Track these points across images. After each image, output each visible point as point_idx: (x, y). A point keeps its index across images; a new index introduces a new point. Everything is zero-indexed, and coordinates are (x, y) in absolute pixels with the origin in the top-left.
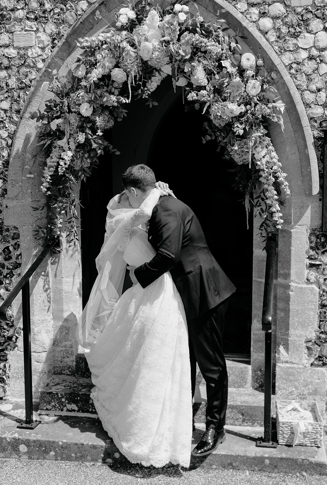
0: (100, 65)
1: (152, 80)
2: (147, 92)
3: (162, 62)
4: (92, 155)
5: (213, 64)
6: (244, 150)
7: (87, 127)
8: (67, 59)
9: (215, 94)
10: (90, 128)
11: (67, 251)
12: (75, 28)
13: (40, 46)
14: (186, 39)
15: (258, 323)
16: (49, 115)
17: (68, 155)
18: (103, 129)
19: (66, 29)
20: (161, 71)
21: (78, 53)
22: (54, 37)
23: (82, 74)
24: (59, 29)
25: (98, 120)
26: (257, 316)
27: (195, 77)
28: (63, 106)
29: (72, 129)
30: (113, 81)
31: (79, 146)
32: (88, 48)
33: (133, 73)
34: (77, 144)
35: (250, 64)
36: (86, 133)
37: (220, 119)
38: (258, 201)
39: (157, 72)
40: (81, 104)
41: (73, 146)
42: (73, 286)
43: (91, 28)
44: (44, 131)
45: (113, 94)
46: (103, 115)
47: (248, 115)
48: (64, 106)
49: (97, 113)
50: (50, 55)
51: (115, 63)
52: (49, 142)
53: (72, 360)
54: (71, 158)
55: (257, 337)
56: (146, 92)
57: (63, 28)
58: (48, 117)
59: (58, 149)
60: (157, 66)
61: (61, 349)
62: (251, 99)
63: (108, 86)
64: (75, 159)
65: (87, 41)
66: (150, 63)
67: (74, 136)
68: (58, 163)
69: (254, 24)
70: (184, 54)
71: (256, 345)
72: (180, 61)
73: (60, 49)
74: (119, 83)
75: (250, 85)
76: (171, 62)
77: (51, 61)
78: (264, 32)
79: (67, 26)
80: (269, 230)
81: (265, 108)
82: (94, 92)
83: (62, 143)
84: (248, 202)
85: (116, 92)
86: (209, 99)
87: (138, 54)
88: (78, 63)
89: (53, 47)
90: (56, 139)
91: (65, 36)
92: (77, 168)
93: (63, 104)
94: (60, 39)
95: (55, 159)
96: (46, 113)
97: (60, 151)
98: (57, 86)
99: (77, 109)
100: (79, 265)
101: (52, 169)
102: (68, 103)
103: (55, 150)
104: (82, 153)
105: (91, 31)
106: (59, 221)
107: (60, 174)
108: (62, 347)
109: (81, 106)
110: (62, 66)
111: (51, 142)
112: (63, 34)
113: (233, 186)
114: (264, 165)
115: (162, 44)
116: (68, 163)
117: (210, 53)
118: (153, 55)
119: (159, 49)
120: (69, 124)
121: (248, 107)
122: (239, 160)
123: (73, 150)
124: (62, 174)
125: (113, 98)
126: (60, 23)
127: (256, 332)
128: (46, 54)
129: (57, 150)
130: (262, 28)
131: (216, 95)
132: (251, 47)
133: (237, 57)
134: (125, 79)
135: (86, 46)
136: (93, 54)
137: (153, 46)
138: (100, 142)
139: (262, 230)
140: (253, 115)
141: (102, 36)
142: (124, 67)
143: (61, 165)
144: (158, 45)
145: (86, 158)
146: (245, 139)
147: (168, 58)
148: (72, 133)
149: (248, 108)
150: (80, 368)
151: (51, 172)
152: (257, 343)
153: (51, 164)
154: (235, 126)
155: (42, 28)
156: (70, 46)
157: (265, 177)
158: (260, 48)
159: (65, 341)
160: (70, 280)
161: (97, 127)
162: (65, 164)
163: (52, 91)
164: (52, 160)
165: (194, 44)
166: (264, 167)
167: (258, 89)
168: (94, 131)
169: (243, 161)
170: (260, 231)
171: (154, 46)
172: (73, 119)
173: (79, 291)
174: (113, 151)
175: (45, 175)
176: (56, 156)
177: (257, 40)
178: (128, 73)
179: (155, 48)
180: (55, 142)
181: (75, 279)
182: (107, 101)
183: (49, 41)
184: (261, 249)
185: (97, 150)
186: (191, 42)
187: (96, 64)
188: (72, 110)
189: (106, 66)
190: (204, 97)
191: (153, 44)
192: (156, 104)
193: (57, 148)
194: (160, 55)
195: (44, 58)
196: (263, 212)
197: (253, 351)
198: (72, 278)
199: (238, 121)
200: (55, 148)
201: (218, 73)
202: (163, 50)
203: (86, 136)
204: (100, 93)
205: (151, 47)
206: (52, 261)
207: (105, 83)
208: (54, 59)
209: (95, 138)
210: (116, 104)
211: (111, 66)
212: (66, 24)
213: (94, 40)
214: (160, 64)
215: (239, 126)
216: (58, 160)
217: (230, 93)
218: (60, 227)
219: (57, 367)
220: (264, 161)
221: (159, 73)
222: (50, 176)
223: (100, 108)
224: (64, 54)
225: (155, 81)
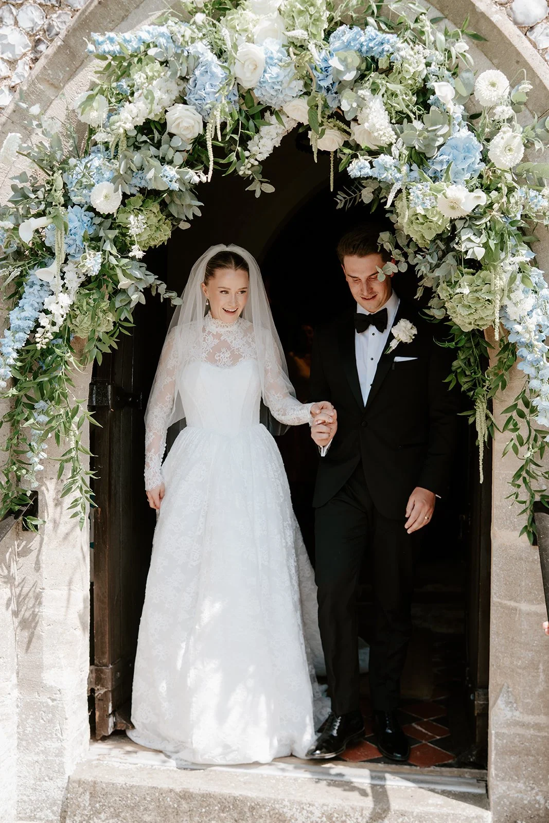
0: (140, 96)
1: (262, 133)
2: (249, 162)
3: (288, 92)
4: (118, 305)
5: (407, 98)
6: (483, 296)
7: (108, 238)
8: (67, 86)
9: (411, 165)
10: (115, 242)
11: (56, 524)
12: (87, 14)
13: (5, 58)
14: (345, 38)
15: (508, 709)
16: (17, 209)
17: (61, 304)
18: (144, 247)
19: (67, 20)
20: (284, 114)
21: (90, 73)
22: (38, 37)
23: (99, 117)
24: (50, 19)
25: (133, 223)
26: (504, 690)
27: (366, 125)
28: (51, 190)
29: (71, 242)
30: (171, 135)
31: (88, 283)
32: (115, 58)
33: (217, 113)
34: (83, 278)
35: (497, 95)
36: (104, 252)
37: (423, 224)
38: (511, 417)
39: (274, 117)
40: (93, 185)
41: (73, 282)
42: (67, 607)
43: (123, 19)
44: (6, 247)
45: (171, 163)
46: (145, 212)
47: (494, 213)
48: (55, 190)
49: (132, 208)
50: (26, 75)
51: (175, 94)
52: (16, 272)
53: (59, 785)
54: (67, 310)
55: (505, 741)
56: (246, 160)
57: (58, 17)
58: (16, 215)
59: (39, 288)
60: (274, 102)
61: (36, 759)
62: (500, 177)
63: (158, 146)
64: (78, 312)
65: (111, 40)
66: (257, 93)
67: (77, 260)
68: (37, 321)
69: (502, 8)
70: (341, 68)
71: (502, 763)
72: (328, 90)
73: (51, 62)
74: (184, 139)
75: (498, 143)
76: (307, 93)
77: (28, 89)
78: (525, 27)
79: (69, 12)
80: (534, 485)
81: (536, 196)
82: (125, 157)
83: (48, 274)
84: (484, 418)
85: (179, 158)
86: (398, 175)
87: (230, 72)
88: (91, 92)
89: (35, 60)
90: (35, 265)
91: (63, 33)
92: (83, 335)
93: (52, 185)
94: (52, 40)
95: (30, 312)
96: (11, 205)
97: (42, 293)
98: (41, 143)
99: (85, 196)
100: (84, 558)
101: (21, 334)
102: (65, 184)
103: (31, 290)
104: (94, 300)
105: (123, 23)
106: (38, 459)
107: (39, 348)
108: (38, 754)
109: (94, 189)
110: (54, 103)
111: (22, 272)
112: (58, 30)
113: (446, 381)
114: (533, 334)
115: (288, 51)
116: (60, 321)
117: (399, 73)
118: (266, 75)
119: (281, 61)
120: (66, 230)
121: (494, 194)
122: (467, 321)
123: (73, 292)
124: (45, 347)
125: (171, 172)
126: (53, 6)
127: (505, 731)
128: (19, 76)
129: (36, 292)
130: (520, 18)
131: (415, 166)
132: (494, 61)
133: (468, 79)
134: (199, 130)
135: (109, 52)
136: (125, 73)
137: (266, 54)
138: (138, 274)
139: (519, 486)
140: (504, 213)
141: (148, 32)
142: (197, 102)
143: (43, 327)
144: (279, 51)
145: (104, 312)
146: (484, 272)
147: (302, 83)
148: (72, 251)
149: (493, 197)
150: (79, 806)
151: (20, 341)
152: (507, 757)
153: (19, 322)
154: (464, 238)
155: (11, 16)
156: (73, 56)
157: (532, 362)
158: (518, 62)
159: (46, 740)
160: (62, 593)
161: (131, 241)
162: (54, 324)
163: (28, 155)
164: (23, 314)
165: (364, 49)
166: (534, 338)
167: (518, 153)
168: (124, 249)
169: (477, 323)
170: (515, 490)
171: (269, 55)
172: (76, 219)
173: (81, 617)
174: (167, 296)
175: (5, 350)
176: (32, 305)
177: (511, 43)
178: (207, 118)
179: (271, 58)
180: (31, 272)
181: (72, 592)
182: (155, 177)
183: (27, 46)
184: (515, 529)
185: (130, 292)
186: (355, 45)
187: (132, 94)
188: (75, 199)
189: (157, 99)
190: (386, 169)
191: (266, 49)
192: (270, 189)
193: (37, 287)
194: (282, 73)
195: (13, 84)
196: (522, 444)
197: (497, 775)
198: (66, 588)
199: (470, 227)
200: (31, 287)
201: (420, 118)
202: (289, 64)
203: (104, 258)
204: (140, 160)
205: (263, 56)
206: (20, 549)
207: (152, 139)
208: (34, 84)
209: (127, 265)
210: (176, 186)
211: (167, 98)
212: (66, 9)
213: (128, 38)
214: (281, 96)
215: (473, 238)
216: (36, 314)
217: (449, 164)
218: (39, 472)
219: (25, 802)
220: (532, 323)
221: (278, 118)
222: (18, 351)
223: (140, 197)
224: (60, 74)
225: (267, 137)
